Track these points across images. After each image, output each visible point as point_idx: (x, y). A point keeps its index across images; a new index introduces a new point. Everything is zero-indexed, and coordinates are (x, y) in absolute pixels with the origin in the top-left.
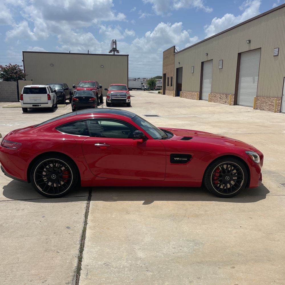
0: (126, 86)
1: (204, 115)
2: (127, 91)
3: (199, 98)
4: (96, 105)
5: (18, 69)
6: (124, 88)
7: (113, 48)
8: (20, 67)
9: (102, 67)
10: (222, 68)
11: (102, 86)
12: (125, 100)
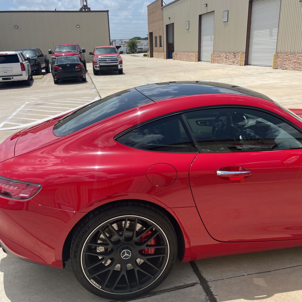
2: (118, 54)
3: (197, 60)
6: (113, 51)
7: (84, 6)
9: (78, 27)
10: (228, 21)
11: (85, 50)
12: (116, 66)
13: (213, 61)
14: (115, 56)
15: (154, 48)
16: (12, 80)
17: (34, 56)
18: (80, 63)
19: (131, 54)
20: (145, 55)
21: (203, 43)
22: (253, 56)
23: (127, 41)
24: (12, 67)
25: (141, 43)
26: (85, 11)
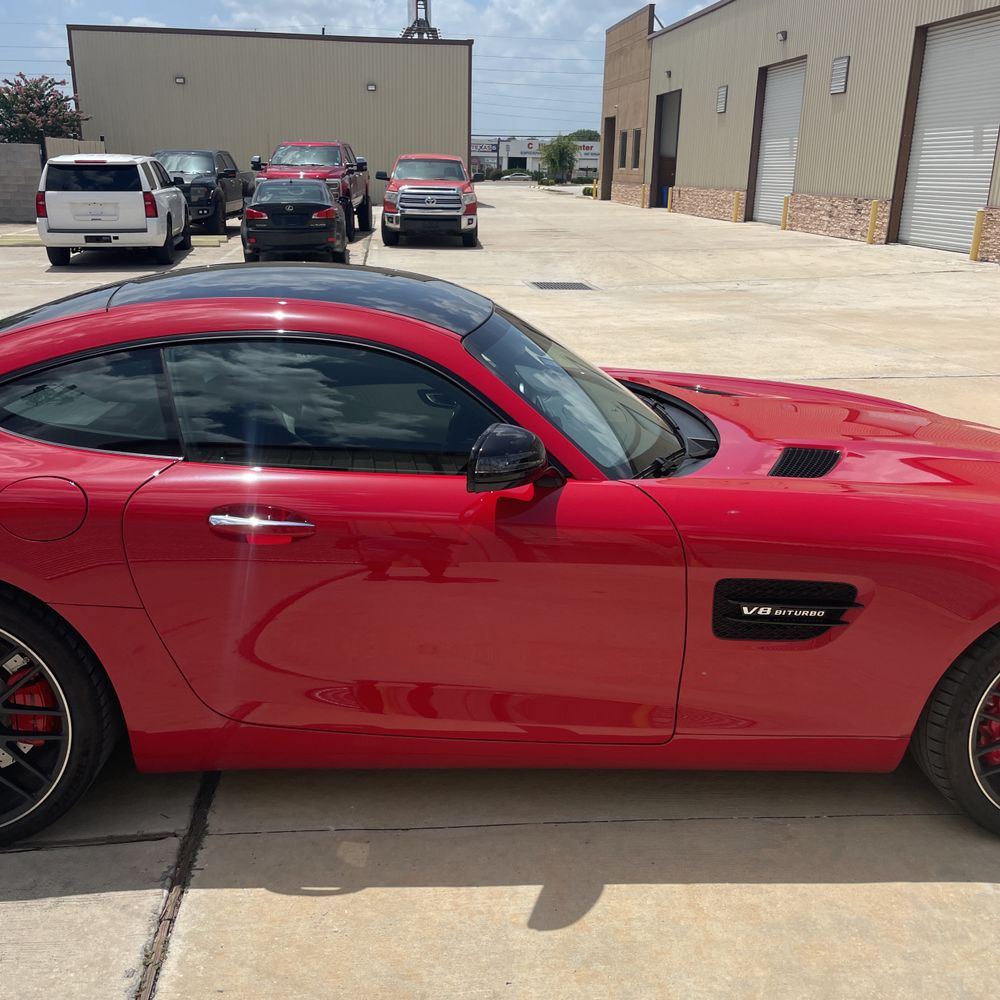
0: (460, 162)
1: (776, 285)
2: (465, 182)
3: (742, 216)
4: (338, 238)
5: (49, 95)
6: (452, 170)
7: (418, 22)
8: (56, 87)
9: (370, 88)
10: (845, 92)
11: (365, 164)
12: (456, 220)
13: (789, 223)
14: (453, 187)
15: (616, 169)
16: (114, 243)
17: (207, 175)
18: (329, 204)
19: (552, 184)
20: (587, 193)
21: (767, 161)
22: (917, 212)
23: (548, 141)
24: (117, 204)
25: (593, 151)
26: (420, 41)
